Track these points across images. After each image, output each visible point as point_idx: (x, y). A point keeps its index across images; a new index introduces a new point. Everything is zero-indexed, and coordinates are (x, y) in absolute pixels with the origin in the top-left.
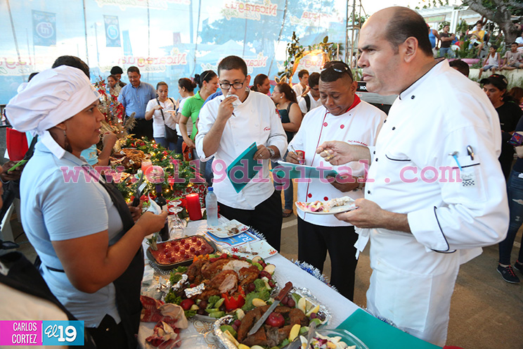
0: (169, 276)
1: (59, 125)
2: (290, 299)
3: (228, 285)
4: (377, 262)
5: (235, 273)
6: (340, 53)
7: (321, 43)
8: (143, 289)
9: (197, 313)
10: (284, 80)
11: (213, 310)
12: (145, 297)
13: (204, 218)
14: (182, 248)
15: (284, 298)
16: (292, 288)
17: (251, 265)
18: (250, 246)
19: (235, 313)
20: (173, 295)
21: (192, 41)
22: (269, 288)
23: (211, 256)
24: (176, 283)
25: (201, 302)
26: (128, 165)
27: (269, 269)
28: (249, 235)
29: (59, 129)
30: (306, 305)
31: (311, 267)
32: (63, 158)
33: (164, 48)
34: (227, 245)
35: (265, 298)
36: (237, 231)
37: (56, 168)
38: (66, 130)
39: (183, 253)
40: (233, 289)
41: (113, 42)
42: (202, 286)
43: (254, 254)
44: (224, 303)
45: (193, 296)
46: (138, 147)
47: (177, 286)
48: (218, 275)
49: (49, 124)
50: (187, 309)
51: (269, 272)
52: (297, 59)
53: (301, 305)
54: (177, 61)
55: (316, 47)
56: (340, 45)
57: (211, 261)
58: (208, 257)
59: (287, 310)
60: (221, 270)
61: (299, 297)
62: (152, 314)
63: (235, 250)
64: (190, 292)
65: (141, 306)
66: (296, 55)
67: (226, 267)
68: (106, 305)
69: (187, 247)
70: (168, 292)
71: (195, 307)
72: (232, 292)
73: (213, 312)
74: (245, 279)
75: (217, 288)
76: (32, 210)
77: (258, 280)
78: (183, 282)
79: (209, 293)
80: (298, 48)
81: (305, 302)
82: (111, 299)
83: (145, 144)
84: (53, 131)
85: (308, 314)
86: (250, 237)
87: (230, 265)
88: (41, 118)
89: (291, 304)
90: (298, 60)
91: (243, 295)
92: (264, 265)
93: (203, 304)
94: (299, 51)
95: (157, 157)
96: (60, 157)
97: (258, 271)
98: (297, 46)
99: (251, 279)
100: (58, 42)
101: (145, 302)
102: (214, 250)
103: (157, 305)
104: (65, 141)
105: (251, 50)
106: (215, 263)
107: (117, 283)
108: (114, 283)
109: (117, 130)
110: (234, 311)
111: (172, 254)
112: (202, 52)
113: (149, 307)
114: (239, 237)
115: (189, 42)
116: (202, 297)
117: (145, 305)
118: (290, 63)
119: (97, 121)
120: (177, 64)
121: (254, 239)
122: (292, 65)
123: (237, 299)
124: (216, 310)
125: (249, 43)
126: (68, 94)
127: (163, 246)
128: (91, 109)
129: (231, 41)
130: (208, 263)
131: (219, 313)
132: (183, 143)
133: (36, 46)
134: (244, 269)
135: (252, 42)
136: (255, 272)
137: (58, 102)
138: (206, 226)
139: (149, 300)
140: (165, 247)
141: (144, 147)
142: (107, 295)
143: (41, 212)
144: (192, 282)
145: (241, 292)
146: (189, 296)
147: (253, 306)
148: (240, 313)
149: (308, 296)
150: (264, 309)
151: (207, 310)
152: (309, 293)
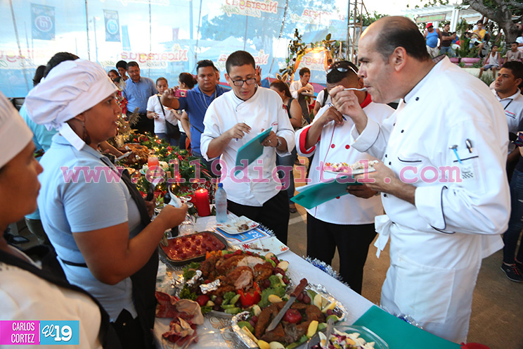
0: (183, 272)
1: (78, 116)
2: (305, 295)
3: (244, 282)
4: (399, 259)
5: (250, 269)
6: (343, 51)
7: (324, 41)
8: (157, 284)
9: (213, 309)
10: (286, 77)
11: (229, 306)
12: (160, 293)
13: (213, 213)
14: (193, 244)
15: (300, 295)
16: (307, 285)
17: (265, 262)
18: (261, 242)
19: (252, 310)
20: (188, 291)
21: (192, 37)
22: (284, 285)
23: (224, 252)
24: (190, 279)
25: (216, 298)
26: (134, 160)
27: (282, 266)
28: (259, 232)
29: (78, 120)
30: (322, 301)
31: (323, 264)
32: (82, 150)
33: (163, 43)
34: (237, 242)
35: (281, 294)
36: (247, 228)
37: (76, 160)
38: (84, 122)
39: (194, 249)
40: (248, 285)
41: (112, 37)
42: (217, 283)
43: (265, 250)
44: (240, 299)
45: (208, 292)
46: (141, 142)
47: (192, 281)
48: (232, 271)
49: (69, 115)
50: (203, 305)
51: (282, 268)
52: (299, 56)
53: (317, 301)
54: (178, 58)
55: (319, 44)
56: (342, 42)
57: (225, 257)
58: (220, 253)
59: (303, 306)
60: (235, 266)
61: (314, 294)
62: (167, 310)
63: (246, 246)
64: (205, 288)
65: (156, 302)
66: (299, 52)
67: (241, 264)
68: (123, 300)
69: (198, 243)
70: (182, 287)
71: (210, 303)
72: (248, 288)
73: (230, 308)
74: (261, 275)
75: (232, 285)
76: (53, 202)
77: (273, 276)
78: (197, 278)
79: (225, 289)
80: (300, 46)
81: (320, 299)
82: (128, 294)
83: (149, 139)
84: (71, 123)
85: (324, 310)
86: (260, 233)
87: (244, 262)
88: (60, 109)
89: (306, 300)
90: (300, 58)
91: (259, 292)
92: (277, 262)
93: (219, 300)
94: (301, 48)
95: (162, 153)
96: (79, 149)
97: (272, 267)
98: (299, 43)
99: (265, 276)
100: (57, 36)
101: (160, 298)
102: (226, 246)
103: (172, 301)
104: (84, 133)
105: (251, 46)
106: (230, 259)
107: (134, 278)
108: (132, 277)
109: (121, 125)
110: (250, 307)
111: (184, 249)
112: (202, 48)
113: (163, 303)
114: (249, 233)
115: (188, 37)
116: (217, 293)
117: (160, 301)
118: (292, 60)
119: (115, 114)
120: (179, 61)
121: (264, 235)
122: (294, 62)
123: (252, 295)
124: (232, 306)
125: (249, 40)
126: (87, 85)
127: (174, 242)
128: (108, 101)
129: (232, 37)
130: (222, 259)
131: (235, 309)
132: (187, 139)
133: (34, 40)
134: (258, 265)
135: (252, 39)
136: (269, 268)
137: (77, 93)
138: (215, 222)
139: (164, 296)
140: (175, 242)
141: (147, 143)
142: (124, 290)
143: (63, 204)
144: (207, 278)
145: (257, 288)
146: (205, 292)
147: (269, 302)
148: (256, 309)
149: (324, 293)
150: (280, 305)
151: (223, 306)
152: (324, 290)
